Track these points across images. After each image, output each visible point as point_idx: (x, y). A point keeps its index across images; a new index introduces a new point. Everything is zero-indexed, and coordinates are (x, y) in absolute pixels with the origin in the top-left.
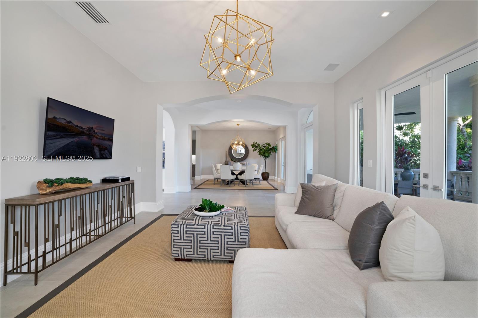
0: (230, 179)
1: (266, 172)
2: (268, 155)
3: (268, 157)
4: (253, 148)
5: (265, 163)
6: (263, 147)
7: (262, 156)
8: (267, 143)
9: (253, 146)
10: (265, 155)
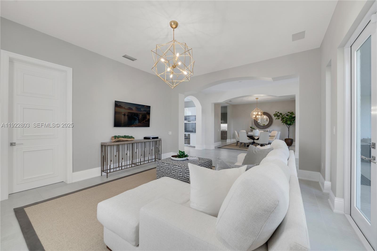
0: (246, 142)
1: (289, 138)
2: (290, 123)
3: (290, 124)
4: (275, 117)
5: (289, 130)
6: (286, 116)
7: (285, 124)
8: (290, 112)
9: (276, 115)
10: (287, 123)
